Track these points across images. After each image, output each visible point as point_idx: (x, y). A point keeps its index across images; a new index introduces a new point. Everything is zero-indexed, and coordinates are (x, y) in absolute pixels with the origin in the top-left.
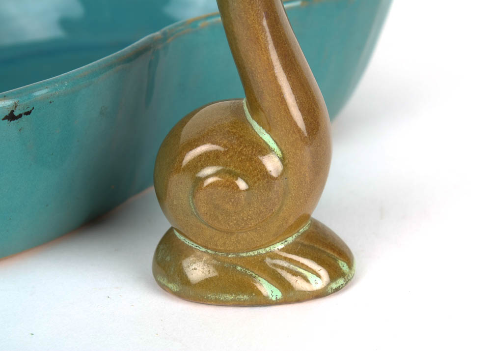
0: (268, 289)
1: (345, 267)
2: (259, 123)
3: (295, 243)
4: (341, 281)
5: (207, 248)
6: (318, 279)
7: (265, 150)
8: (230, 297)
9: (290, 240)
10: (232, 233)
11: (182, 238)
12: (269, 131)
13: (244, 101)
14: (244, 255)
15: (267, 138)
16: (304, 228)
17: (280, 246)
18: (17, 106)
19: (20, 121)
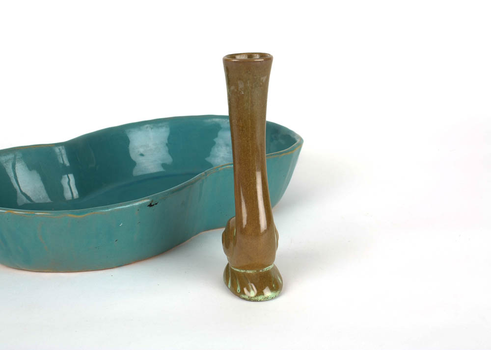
18: (152, 201)
19: (153, 207)
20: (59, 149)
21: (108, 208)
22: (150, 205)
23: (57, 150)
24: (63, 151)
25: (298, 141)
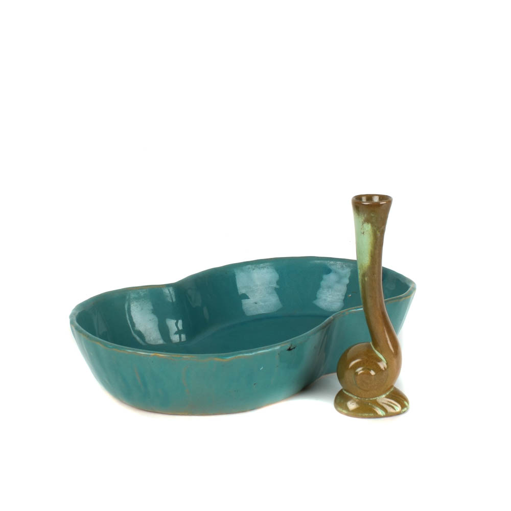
0: (380, 412)
1: (407, 404)
2: (378, 351)
3: (389, 395)
4: (405, 409)
5: (358, 396)
6: (398, 408)
7: (380, 360)
8: (367, 415)
9: (388, 393)
10: (367, 391)
11: (347, 393)
12: (381, 354)
13: (371, 343)
14: (371, 399)
15: (381, 356)
16: (392, 390)
17: (384, 396)
18: (291, 345)
19: (292, 351)
20: (169, 290)
21: (251, 352)
22: (290, 349)
23: (166, 291)
24: (172, 292)
25: (411, 286)
